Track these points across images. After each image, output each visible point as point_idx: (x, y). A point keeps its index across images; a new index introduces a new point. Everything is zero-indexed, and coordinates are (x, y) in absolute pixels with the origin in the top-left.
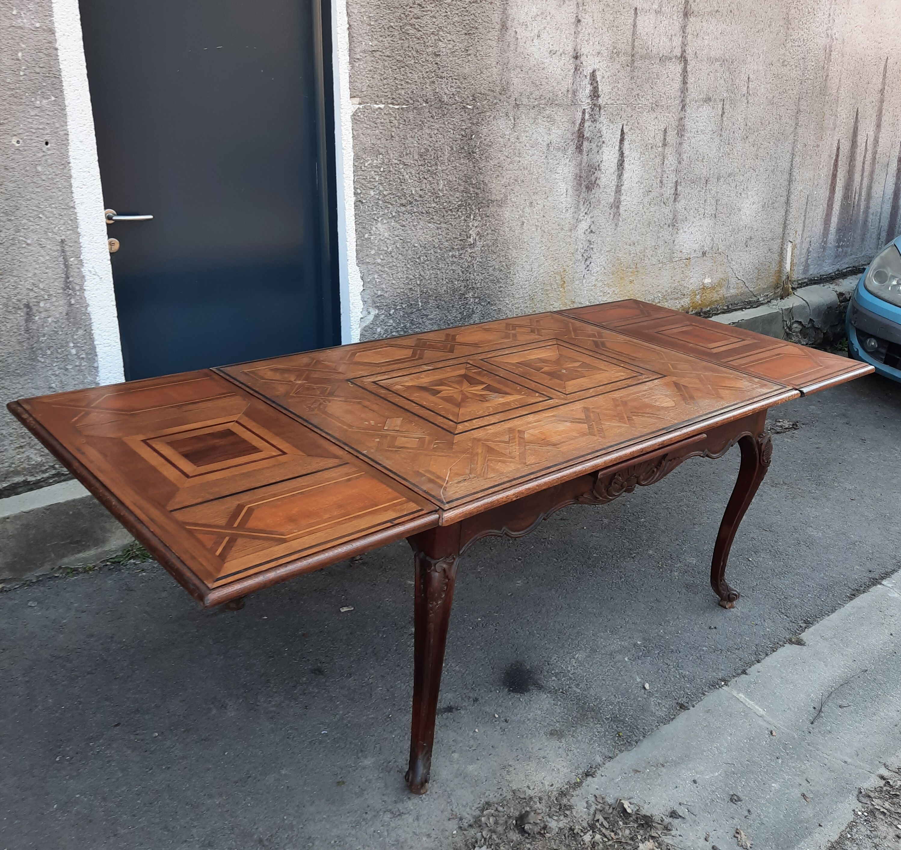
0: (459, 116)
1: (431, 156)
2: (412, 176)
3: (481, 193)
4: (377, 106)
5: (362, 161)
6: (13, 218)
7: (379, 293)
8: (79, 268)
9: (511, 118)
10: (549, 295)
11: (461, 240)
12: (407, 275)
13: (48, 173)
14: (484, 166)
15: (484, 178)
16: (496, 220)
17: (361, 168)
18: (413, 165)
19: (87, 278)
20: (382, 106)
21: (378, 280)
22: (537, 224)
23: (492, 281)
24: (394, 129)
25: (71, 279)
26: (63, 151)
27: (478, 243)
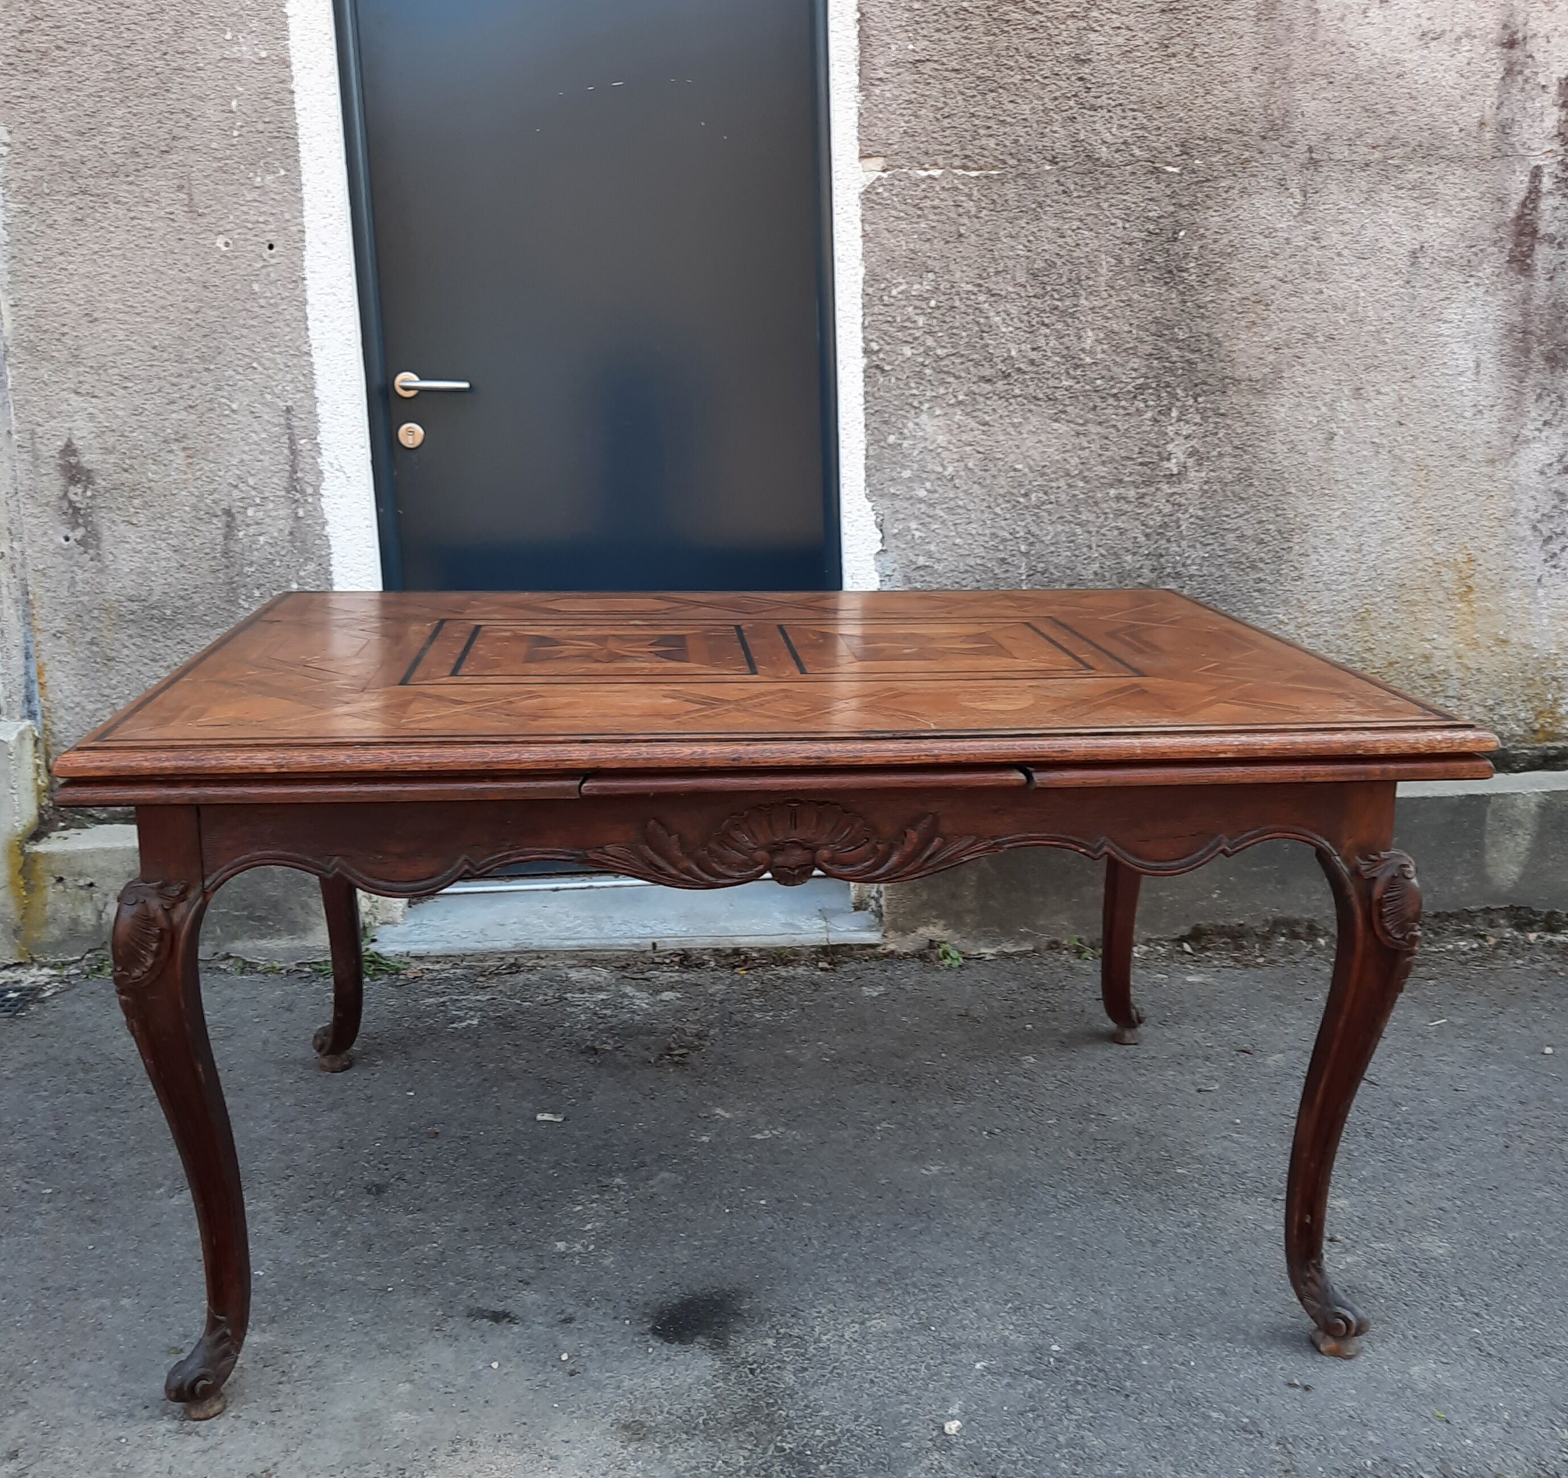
0: (1142, 191)
1: (1060, 276)
2: (1012, 319)
3: (1204, 361)
4: (923, 174)
5: (883, 286)
7: (921, 561)
8: (313, 458)
9: (1297, 192)
10: (1419, 615)
11: (1141, 464)
12: (994, 530)
13: (268, 294)
14: (1212, 301)
15: (1211, 328)
16: (1248, 424)
17: (881, 298)
18: (1014, 296)
19: (326, 475)
20: (936, 173)
21: (917, 534)
22: (1376, 440)
23: (1235, 564)
24: (965, 220)
25: (299, 475)
26: (295, 259)
27: (1192, 474)
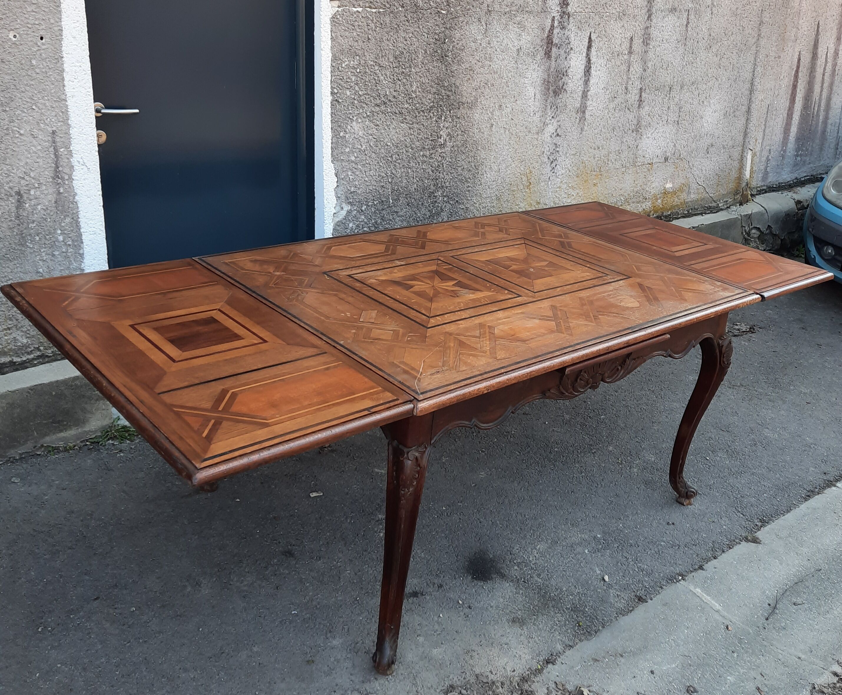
0: (434, 21)
1: (405, 58)
2: (387, 78)
3: (453, 95)
4: (355, 10)
5: (339, 62)
6: (8, 109)
7: (353, 189)
8: (68, 159)
9: (483, 23)
10: (515, 196)
11: (432, 140)
12: (380, 173)
13: (42, 66)
14: (456, 70)
15: (455, 81)
16: (466, 122)
17: (338, 69)
18: (388, 67)
19: (76, 167)
20: (360, 9)
22: (505, 126)
23: (461, 181)
24: (371, 32)
25: (60, 169)
26: (57, 46)
27: (448, 144)
